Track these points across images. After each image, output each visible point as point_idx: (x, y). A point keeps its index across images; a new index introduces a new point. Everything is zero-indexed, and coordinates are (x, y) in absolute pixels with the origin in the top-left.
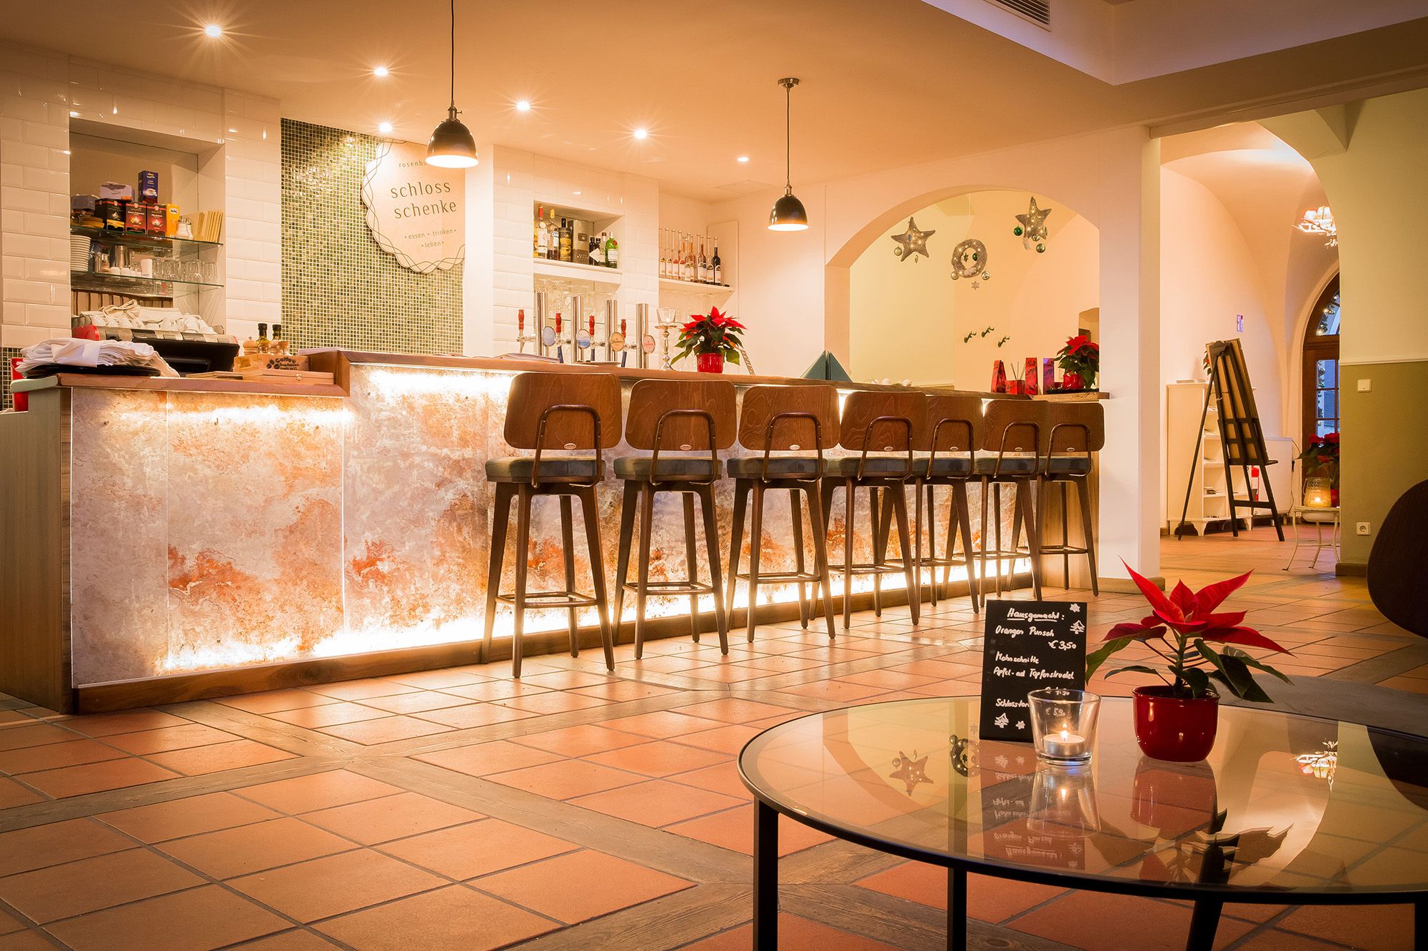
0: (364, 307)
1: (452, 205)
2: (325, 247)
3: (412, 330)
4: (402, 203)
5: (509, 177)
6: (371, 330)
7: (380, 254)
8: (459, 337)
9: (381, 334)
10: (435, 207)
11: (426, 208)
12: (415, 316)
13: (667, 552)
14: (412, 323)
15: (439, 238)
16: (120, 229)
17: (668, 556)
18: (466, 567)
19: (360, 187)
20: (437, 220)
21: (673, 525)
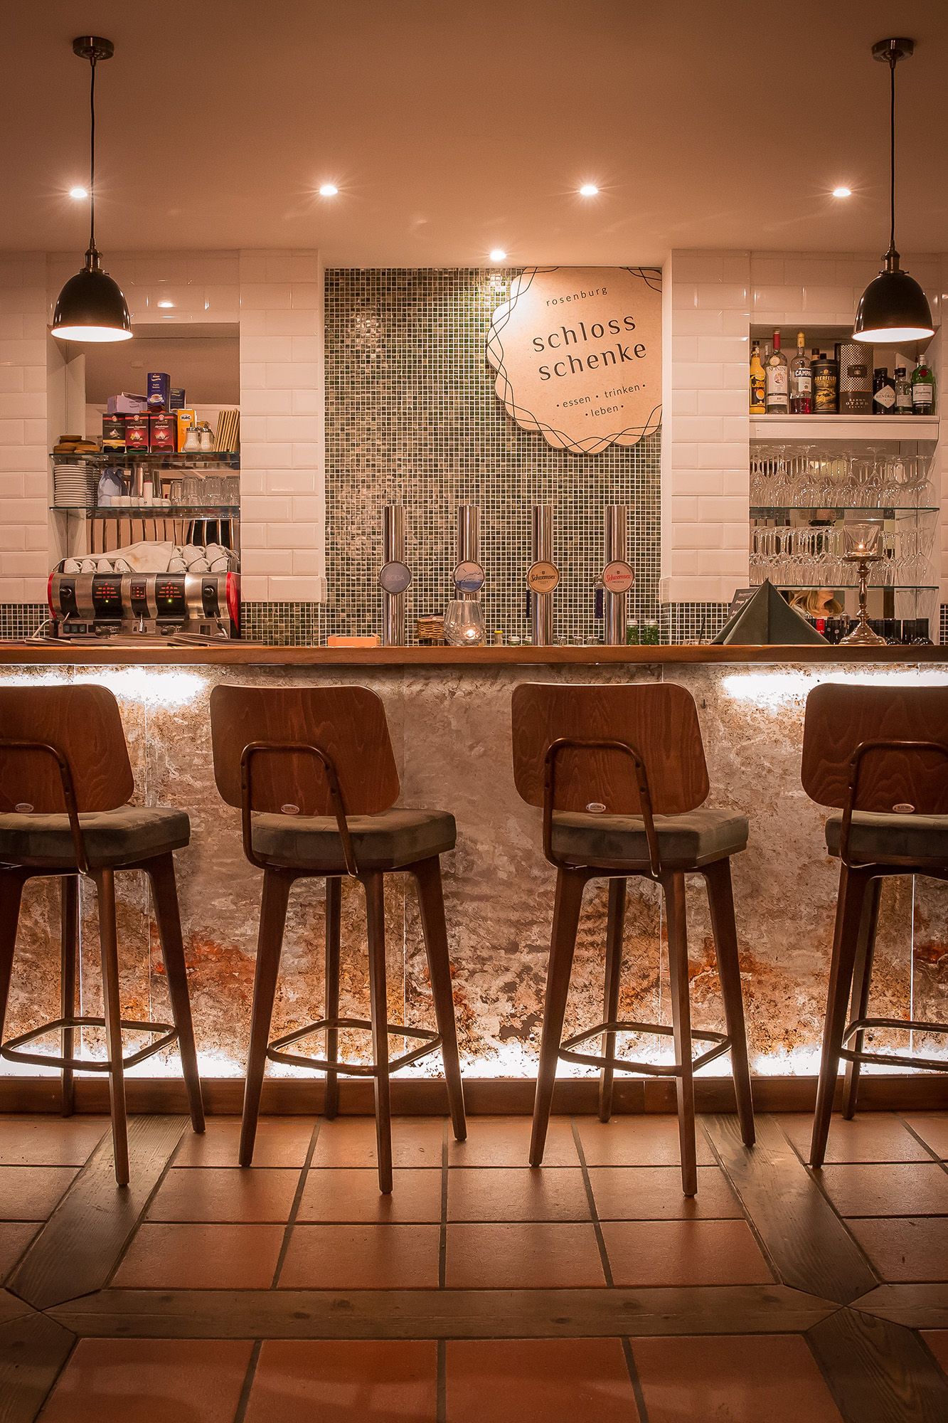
0: (493, 512)
1: (640, 348)
2: (430, 434)
3: (571, 539)
4: (549, 358)
5: (696, 300)
6: (504, 543)
7: (519, 435)
8: (653, 544)
9: (519, 548)
10: (609, 356)
11: (592, 359)
12: (576, 518)
13: (471, 966)
14: (571, 528)
15: (616, 400)
16: (121, 450)
17: (472, 973)
18: (37, 967)
19: (485, 344)
20: (614, 374)
21: (485, 919)
